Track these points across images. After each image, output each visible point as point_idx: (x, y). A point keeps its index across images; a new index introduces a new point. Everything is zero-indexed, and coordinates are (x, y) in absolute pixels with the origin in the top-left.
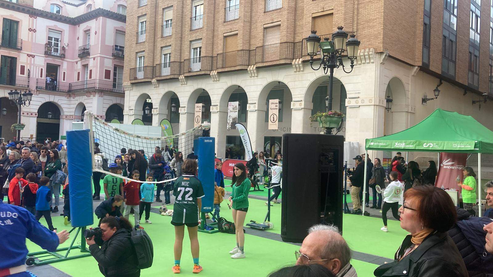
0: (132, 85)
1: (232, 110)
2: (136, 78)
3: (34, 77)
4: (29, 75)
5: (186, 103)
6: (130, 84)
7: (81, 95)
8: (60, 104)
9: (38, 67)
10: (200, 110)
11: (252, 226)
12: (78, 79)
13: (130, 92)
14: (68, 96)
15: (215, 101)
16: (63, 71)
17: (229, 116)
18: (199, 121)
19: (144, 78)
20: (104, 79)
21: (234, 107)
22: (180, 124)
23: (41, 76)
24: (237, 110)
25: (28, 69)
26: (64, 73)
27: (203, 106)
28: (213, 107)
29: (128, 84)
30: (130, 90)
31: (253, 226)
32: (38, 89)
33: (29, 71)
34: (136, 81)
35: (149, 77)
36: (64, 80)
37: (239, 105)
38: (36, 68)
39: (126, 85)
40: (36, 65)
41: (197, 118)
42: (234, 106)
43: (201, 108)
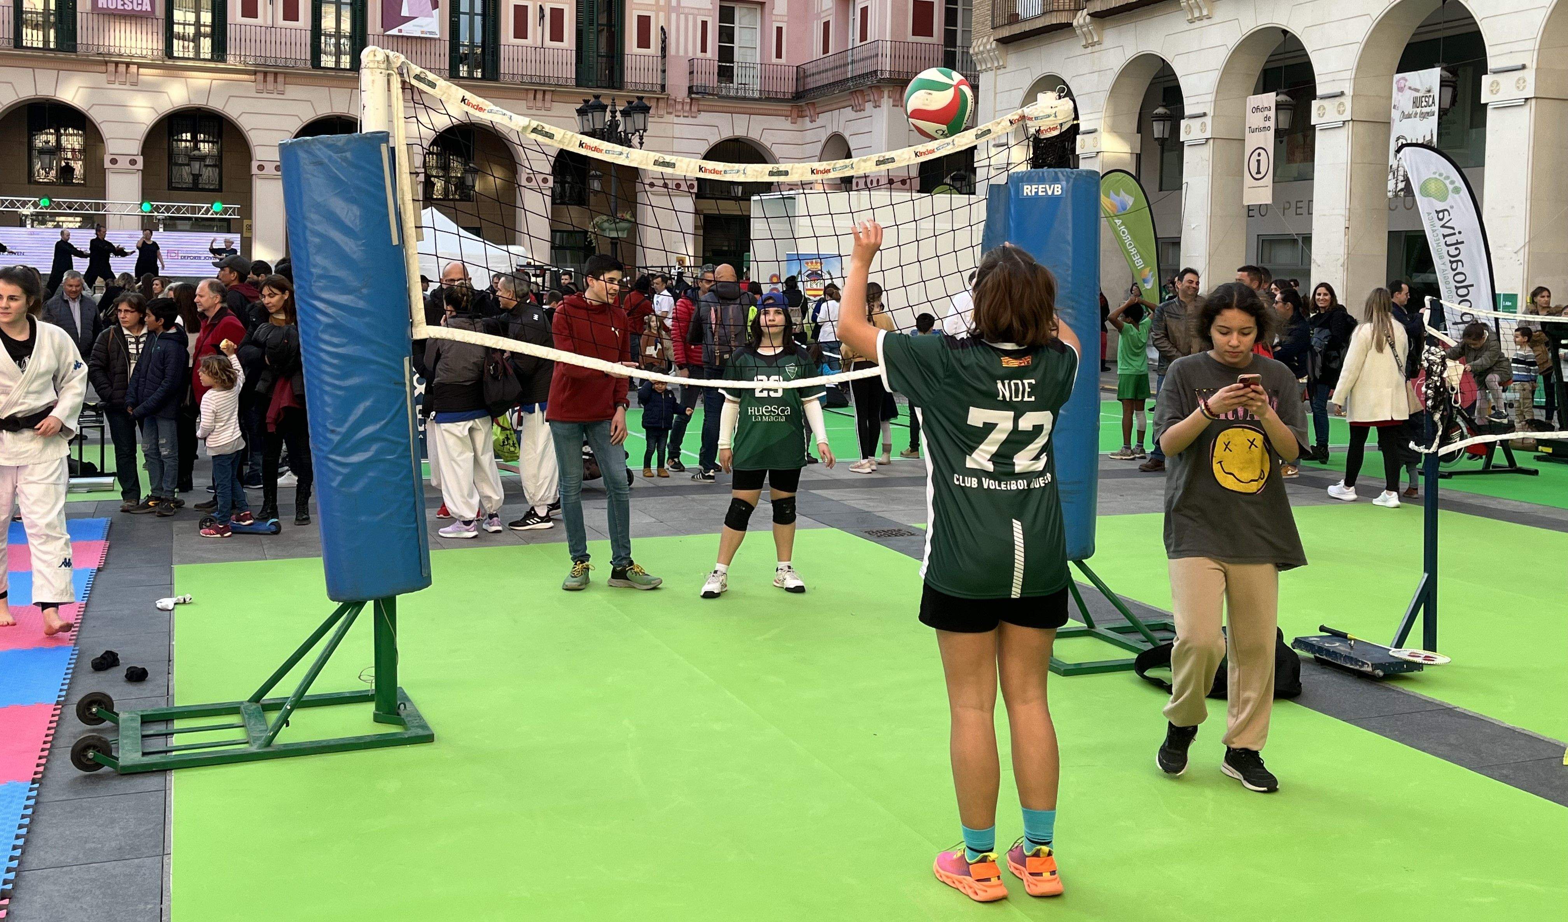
0: (1000, 45)
1: (1409, 109)
2: (1014, 19)
3: (682, 53)
4: (664, 49)
5: (1211, 98)
6: (994, 44)
7: (835, 106)
8: (768, 144)
9: (691, 18)
10: (1267, 124)
11: (1320, 650)
12: (826, 50)
13: (996, 75)
14: (795, 115)
15: (1329, 77)
16: (775, 25)
17: (1398, 139)
18: (1263, 170)
19: (1044, 14)
20: (911, 38)
21: (1418, 95)
22: (1184, 186)
23: (704, 49)
24: (1436, 108)
25: (662, 28)
26: (779, 30)
27: (1279, 106)
28: (1323, 102)
29: (988, 47)
30: (998, 68)
31: (1328, 652)
32: (693, 96)
33: (665, 34)
34: (1016, 29)
35: (1061, 8)
36: (779, 55)
37: (1443, 83)
38: (687, 20)
39: (981, 48)
40: (686, 11)
41: (1255, 157)
42: (1417, 90)
43: (1272, 113)
